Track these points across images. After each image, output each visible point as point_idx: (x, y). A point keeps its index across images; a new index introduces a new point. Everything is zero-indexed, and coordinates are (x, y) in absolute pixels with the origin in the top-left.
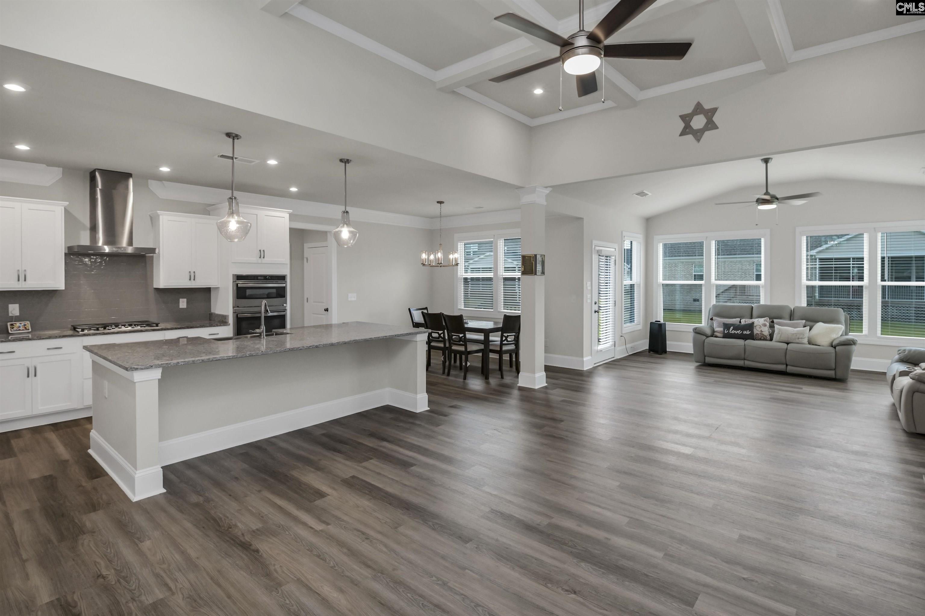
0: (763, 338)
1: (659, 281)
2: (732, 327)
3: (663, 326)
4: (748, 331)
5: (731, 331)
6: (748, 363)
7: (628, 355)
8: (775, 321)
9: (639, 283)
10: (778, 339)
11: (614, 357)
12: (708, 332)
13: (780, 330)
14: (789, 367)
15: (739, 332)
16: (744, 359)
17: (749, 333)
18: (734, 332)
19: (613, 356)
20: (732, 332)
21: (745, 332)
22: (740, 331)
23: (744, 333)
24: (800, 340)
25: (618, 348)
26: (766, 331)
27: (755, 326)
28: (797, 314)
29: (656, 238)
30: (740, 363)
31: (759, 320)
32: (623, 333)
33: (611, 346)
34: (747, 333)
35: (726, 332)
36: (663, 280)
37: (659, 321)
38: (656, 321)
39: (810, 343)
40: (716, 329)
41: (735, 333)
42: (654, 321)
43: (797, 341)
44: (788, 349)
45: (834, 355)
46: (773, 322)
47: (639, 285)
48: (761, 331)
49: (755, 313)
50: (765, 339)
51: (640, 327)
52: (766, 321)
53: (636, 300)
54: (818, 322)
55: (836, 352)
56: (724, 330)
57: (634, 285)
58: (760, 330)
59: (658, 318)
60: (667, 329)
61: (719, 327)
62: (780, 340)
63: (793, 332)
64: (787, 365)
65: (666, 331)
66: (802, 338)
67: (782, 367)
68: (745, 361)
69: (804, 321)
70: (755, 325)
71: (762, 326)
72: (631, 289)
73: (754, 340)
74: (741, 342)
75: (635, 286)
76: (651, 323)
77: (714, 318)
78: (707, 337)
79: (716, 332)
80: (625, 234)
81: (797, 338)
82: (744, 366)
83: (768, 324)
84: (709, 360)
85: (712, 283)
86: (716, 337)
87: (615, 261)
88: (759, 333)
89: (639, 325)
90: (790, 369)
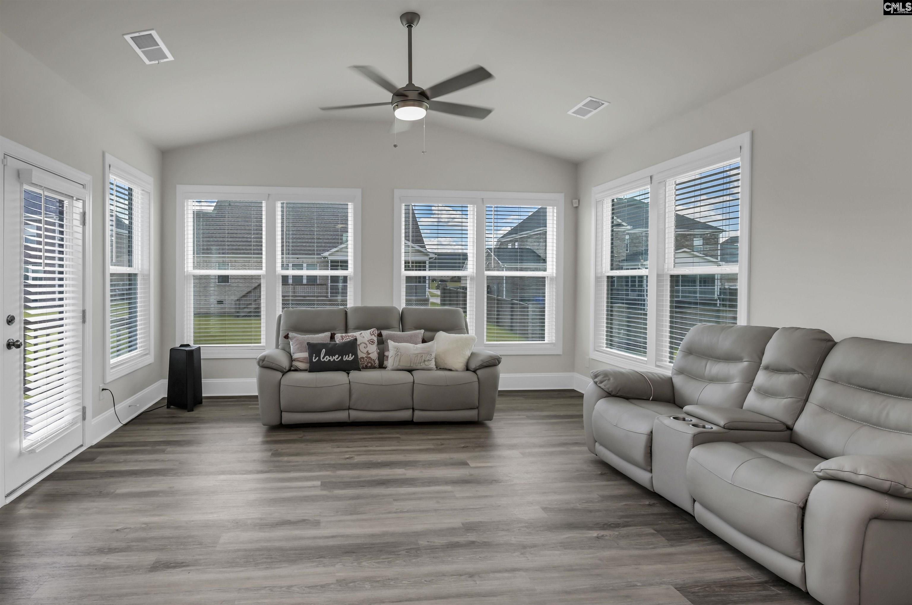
0: (370, 365)
1: (186, 270)
2: (324, 350)
3: (195, 354)
4: (350, 355)
5: (323, 358)
6: (356, 415)
7: (121, 425)
8: (385, 333)
9: (146, 273)
10: (396, 365)
11: (82, 446)
12: (285, 363)
13: (397, 349)
14: (417, 413)
15: (336, 358)
16: (349, 409)
17: (352, 358)
18: (328, 358)
19: (81, 443)
20: (325, 359)
21: (345, 358)
22: (337, 356)
23: (344, 360)
24: (426, 363)
25: (92, 421)
26: (373, 351)
27: (359, 345)
28: (408, 320)
29: (181, 189)
30: (341, 416)
31: (363, 334)
32: (108, 381)
33: (73, 423)
34: (349, 359)
35: (314, 361)
36: (195, 268)
37: (188, 345)
38: (182, 346)
39: (439, 368)
40: (296, 356)
41: (330, 360)
42: (177, 345)
43: (423, 366)
44: (415, 382)
45: (476, 385)
46: (380, 335)
47: (147, 277)
48: (368, 353)
49: (352, 322)
50: (373, 367)
51: (150, 359)
52: (374, 334)
53: (141, 307)
54: (438, 330)
55: (478, 379)
56: (311, 356)
57: (136, 275)
58: (365, 351)
59: (185, 339)
60: (201, 358)
61: (301, 351)
62: (400, 367)
63: (416, 352)
64: (413, 409)
65: (202, 361)
66: (428, 360)
67: (405, 415)
68: (351, 411)
69: (422, 331)
70: (358, 343)
71: (367, 343)
72: (130, 285)
73: (359, 370)
74: (340, 377)
75: (139, 278)
76: (172, 350)
77: (291, 335)
78: (284, 373)
79: (297, 360)
80: (109, 159)
81: (423, 360)
82: (348, 421)
83: (375, 339)
84: (288, 418)
85: (277, 274)
86: (297, 370)
87: (84, 214)
88: (364, 356)
89: (148, 356)
90: (419, 415)
